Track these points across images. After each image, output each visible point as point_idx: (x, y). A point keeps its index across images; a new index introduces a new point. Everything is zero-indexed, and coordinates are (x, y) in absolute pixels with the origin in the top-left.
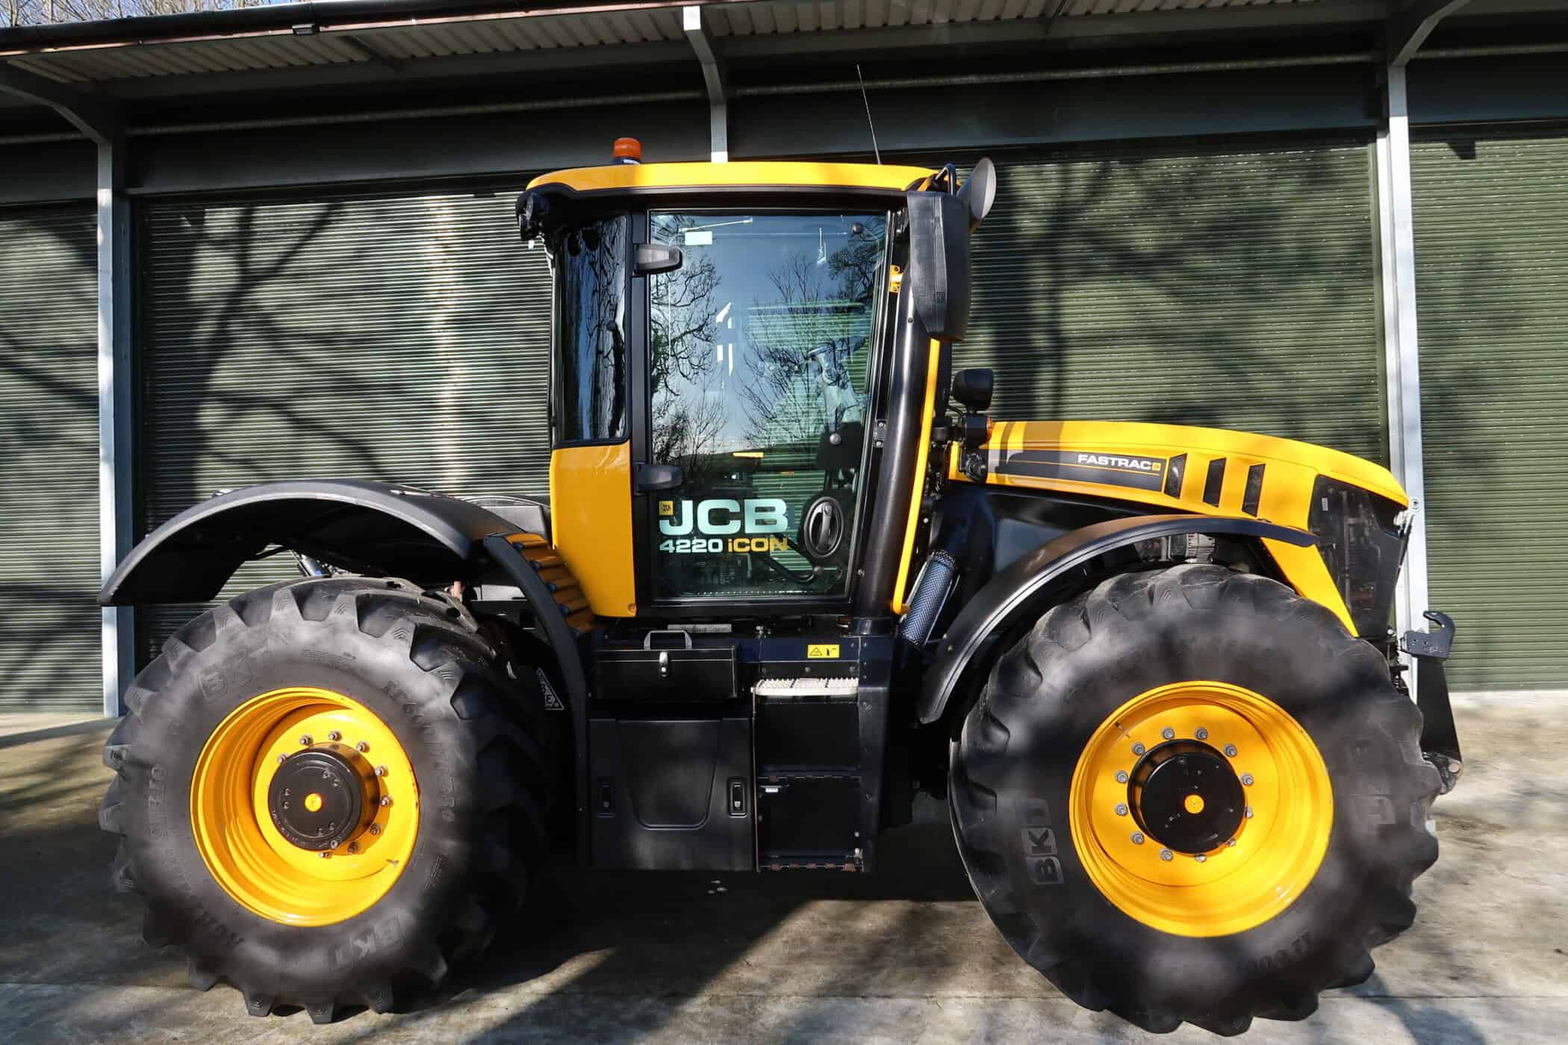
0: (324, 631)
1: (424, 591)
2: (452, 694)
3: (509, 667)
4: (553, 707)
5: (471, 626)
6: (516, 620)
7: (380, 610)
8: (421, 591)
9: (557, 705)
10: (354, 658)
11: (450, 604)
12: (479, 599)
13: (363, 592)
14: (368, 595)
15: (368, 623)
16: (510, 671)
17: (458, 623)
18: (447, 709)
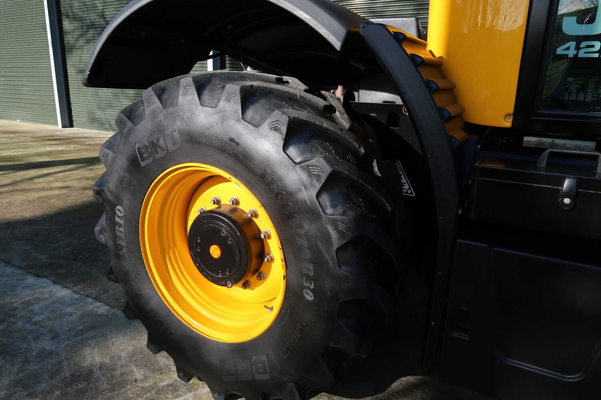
0: (216, 117)
1: (306, 88)
2: (318, 189)
3: (375, 164)
4: (407, 192)
5: (344, 123)
6: (384, 120)
7: (263, 101)
8: (303, 87)
9: (409, 191)
10: (238, 144)
11: (329, 102)
12: (357, 101)
13: (248, 83)
14: (252, 86)
15: (250, 113)
16: (376, 169)
17: (333, 120)
18: (312, 201)
